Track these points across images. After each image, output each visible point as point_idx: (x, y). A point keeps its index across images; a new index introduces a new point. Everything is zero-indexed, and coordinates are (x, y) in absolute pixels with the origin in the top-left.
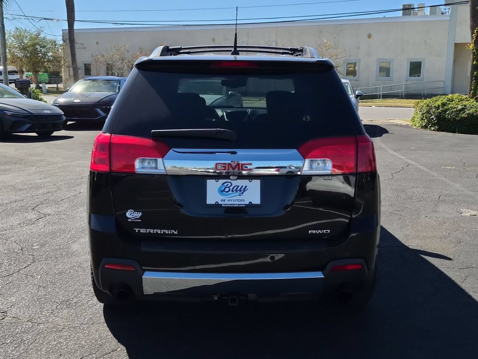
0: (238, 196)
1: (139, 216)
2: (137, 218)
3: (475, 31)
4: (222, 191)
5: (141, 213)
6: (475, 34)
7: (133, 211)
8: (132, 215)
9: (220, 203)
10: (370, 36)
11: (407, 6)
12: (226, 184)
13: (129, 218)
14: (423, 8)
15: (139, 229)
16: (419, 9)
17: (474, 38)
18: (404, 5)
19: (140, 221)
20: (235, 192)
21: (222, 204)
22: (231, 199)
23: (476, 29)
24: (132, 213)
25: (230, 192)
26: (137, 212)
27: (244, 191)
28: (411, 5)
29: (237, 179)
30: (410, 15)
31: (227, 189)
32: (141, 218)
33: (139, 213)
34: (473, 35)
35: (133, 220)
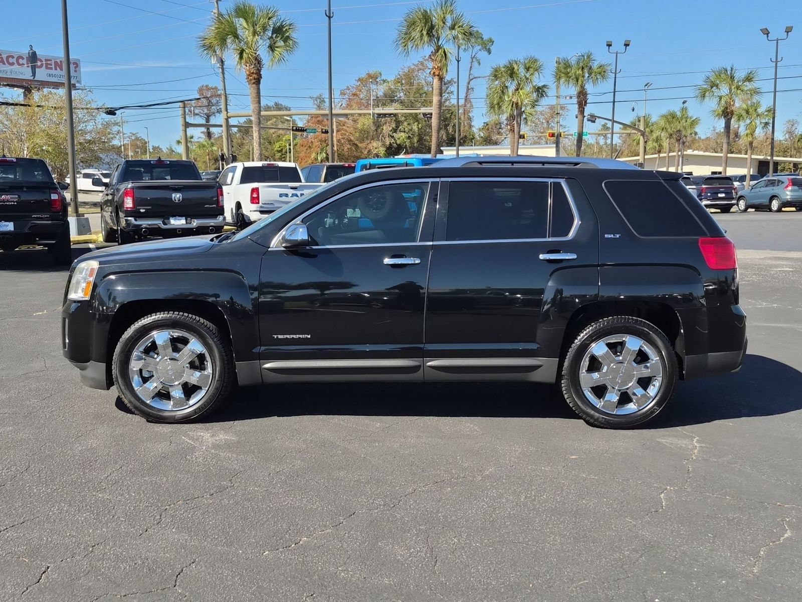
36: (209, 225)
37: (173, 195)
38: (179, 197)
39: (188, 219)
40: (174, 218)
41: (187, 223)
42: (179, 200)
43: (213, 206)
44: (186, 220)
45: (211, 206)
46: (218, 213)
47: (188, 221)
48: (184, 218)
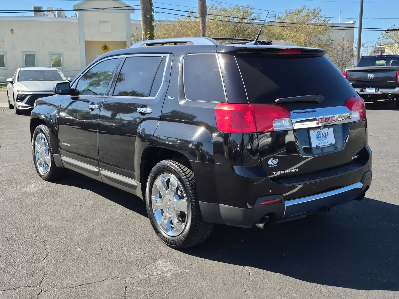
0: (325, 140)
1: (276, 162)
2: (275, 164)
3: (148, 33)
4: (318, 138)
5: (278, 160)
6: (148, 35)
7: (273, 159)
8: (272, 162)
9: (318, 146)
10: (12, 32)
11: (38, 8)
12: (318, 133)
13: (270, 165)
14: (61, 11)
15: (276, 172)
16: (58, 12)
17: (148, 38)
18: (34, 7)
19: (277, 166)
20: (323, 137)
21: (319, 146)
22: (323, 142)
23: (148, 32)
24: (272, 161)
25: (322, 138)
26: (275, 160)
27: (327, 136)
28: (41, 7)
29: (324, 128)
30: (41, 16)
31: (320, 136)
32: (277, 164)
33: (276, 160)
34: (146, 35)
35: (272, 166)
36: (388, 93)
37: (369, 75)
38: (372, 76)
39: (377, 89)
40: (369, 88)
41: (376, 91)
42: (372, 78)
43: (393, 82)
44: (376, 89)
45: (391, 82)
46: (396, 86)
47: (376, 90)
48: (375, 88)
